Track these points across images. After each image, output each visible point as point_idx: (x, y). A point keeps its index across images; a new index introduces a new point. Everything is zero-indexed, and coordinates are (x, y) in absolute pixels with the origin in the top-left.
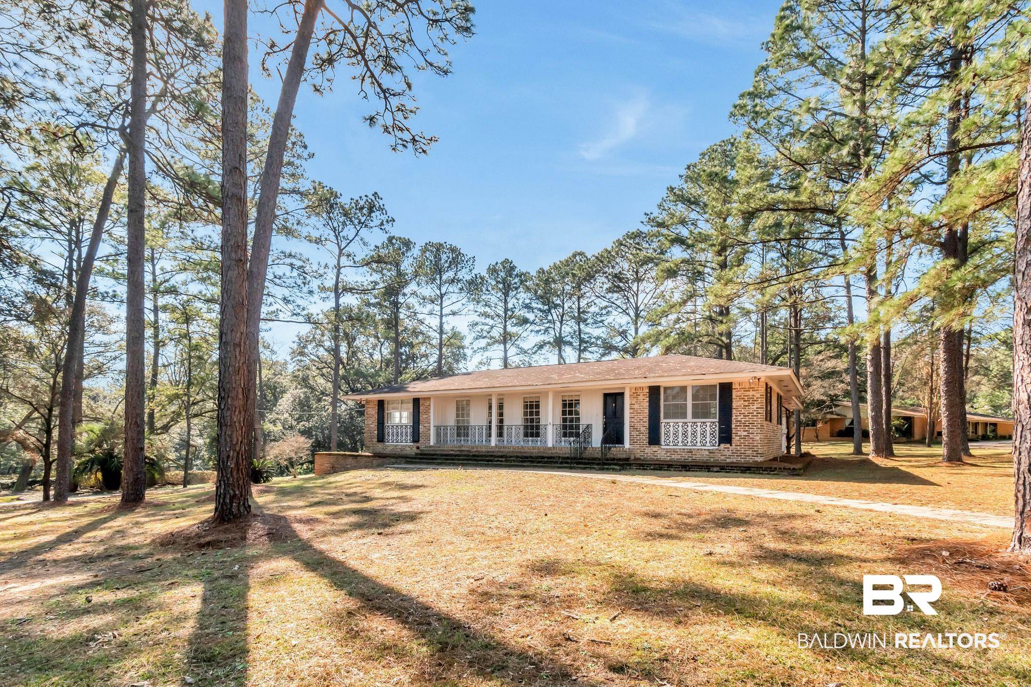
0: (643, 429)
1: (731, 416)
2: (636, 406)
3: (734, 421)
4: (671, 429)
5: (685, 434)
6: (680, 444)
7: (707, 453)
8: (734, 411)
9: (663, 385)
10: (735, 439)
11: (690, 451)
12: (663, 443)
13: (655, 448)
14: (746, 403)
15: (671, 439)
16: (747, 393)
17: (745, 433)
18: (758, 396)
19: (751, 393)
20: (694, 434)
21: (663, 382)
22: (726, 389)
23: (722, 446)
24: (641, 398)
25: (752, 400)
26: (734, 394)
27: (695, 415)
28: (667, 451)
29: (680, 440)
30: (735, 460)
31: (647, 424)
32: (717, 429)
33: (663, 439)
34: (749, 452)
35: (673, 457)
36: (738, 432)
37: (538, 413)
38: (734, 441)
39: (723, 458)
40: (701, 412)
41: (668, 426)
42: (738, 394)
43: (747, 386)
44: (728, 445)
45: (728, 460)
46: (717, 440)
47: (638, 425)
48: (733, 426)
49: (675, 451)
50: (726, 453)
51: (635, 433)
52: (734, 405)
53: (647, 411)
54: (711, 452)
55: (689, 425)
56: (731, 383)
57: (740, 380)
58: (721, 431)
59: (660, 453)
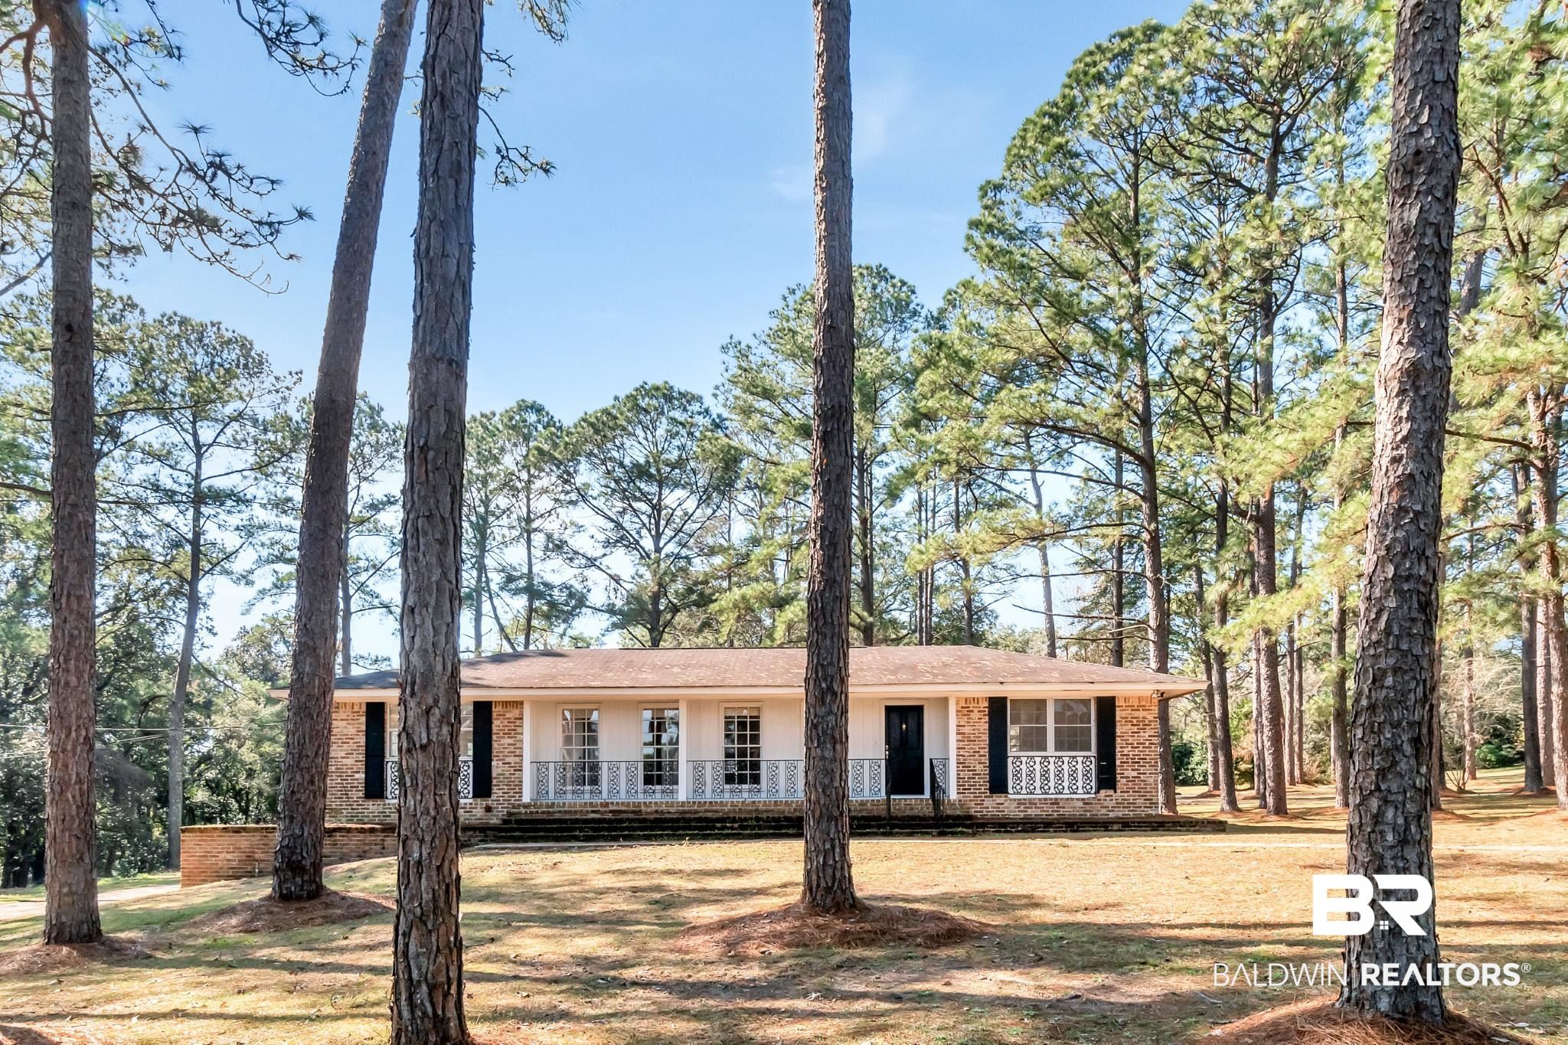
0: (979, 768)
1: (1114, 748)
2: (967, 730)
3: (1118, 755)
4: (1023, 767)
5: (1045, 775)
6: (1038, 791)
7: (1080, 804)
8: (1118, 740)
9: (1010, 696)
10: (1121, 782)
11: (1056, 802)
12: (1010, 790)
13: (999, 799)
14: (1135, 729)
15: (1023, 784)
16: (1136, 714)
17: (1135, 774)
18: (1151, 717)
19: (1141, 714)
20: (1059, 775)
21: (1013, 691)
22: (1107, 707)
23: (1103, 792)
24: (975, 715)
25: (1141, 725)
26: (1119, 713)
27: (1059, 746)
28: (1020, 802)
29: (1038, 784)
30: (1120, 814)
31: (986, 760)
32: (1093, 766)
33: (1010, 784)
34: (1140, 801)
35: (1030, 811)
36: (1125, 773)
37: (755, 739)
38: (1119, 785)
39: (1104, 811)
40: (1069, 741)
41: (1020, 762)
42: (1124, 714)
43: (1136, 704)
44: (1111, 792)
45: (1111, 815)
46: (1093, 784)
47: (971, 762)
48: (1118, 762)
49: (1032, 803)
50: (1109, 804)
51: (966, 774)
52: (1118, 731)
53: (986, 737)
54: (1085, 802)
55: (1052, 760)
56: (1114, 698)
57: (1127, 694)
58: (1100, 770)
59: (1007, 805)
